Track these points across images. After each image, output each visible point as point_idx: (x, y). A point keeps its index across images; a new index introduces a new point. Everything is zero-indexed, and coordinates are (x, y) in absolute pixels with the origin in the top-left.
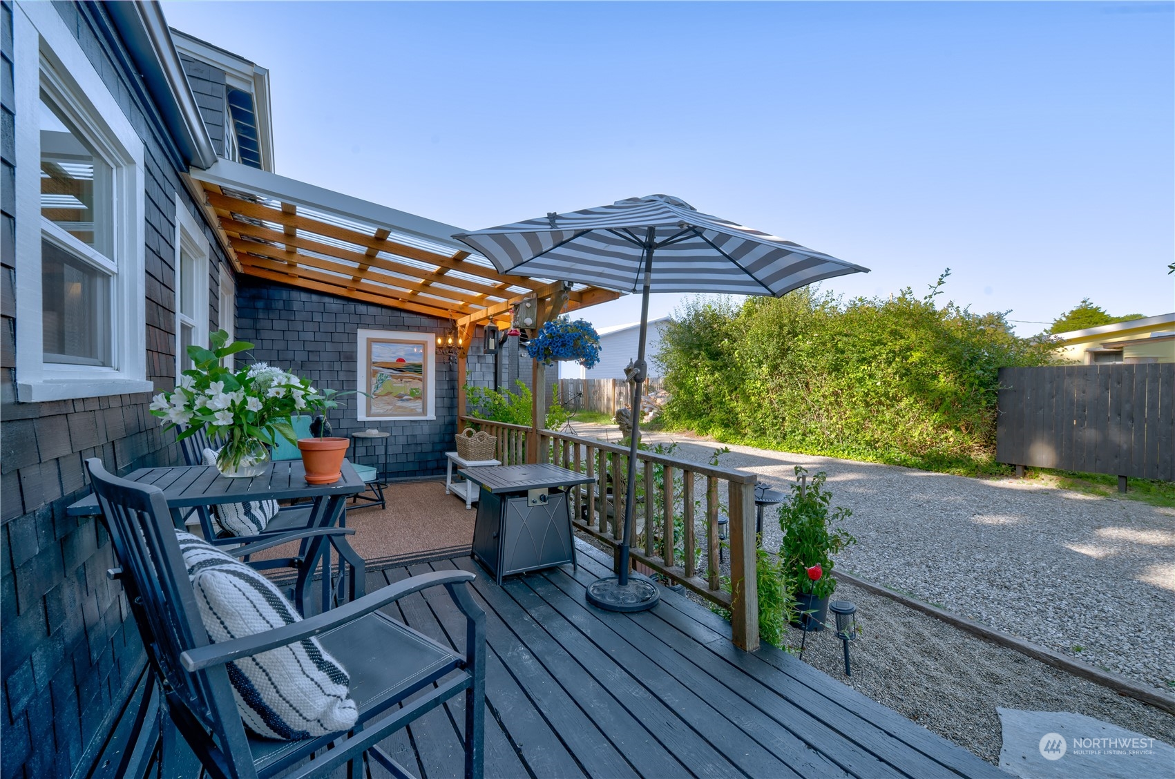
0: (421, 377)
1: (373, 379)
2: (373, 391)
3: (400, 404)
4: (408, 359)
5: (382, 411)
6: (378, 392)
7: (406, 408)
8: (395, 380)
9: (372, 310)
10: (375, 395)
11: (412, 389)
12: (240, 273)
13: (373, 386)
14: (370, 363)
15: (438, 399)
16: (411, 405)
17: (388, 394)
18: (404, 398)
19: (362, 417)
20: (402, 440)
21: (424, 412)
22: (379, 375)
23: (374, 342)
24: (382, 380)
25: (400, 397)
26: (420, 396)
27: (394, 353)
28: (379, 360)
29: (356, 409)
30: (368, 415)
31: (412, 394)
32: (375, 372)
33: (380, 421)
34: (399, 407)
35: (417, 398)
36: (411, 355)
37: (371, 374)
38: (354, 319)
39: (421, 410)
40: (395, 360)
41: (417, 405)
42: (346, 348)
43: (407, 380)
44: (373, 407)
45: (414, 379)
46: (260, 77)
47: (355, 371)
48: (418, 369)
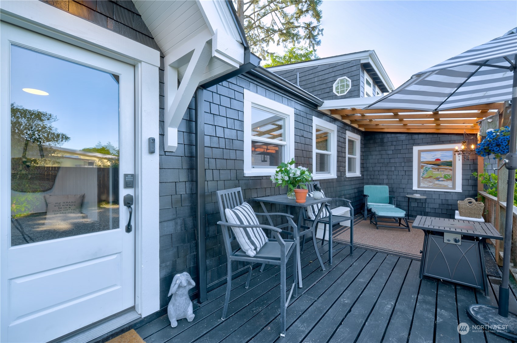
0: (452, 168)
1: (421, 170)
2: (421, 175)
3: (437, 182)
4: (442, 159)
5: (426, 186)
6: (424, 176)
7: (441, 185)
8: (434, 170)
9: (421, 136)
10: (422, 178)
11: (445, 175)
12: (364, 131)
13: (422, 173)
14: (419, 162)
15: (464, 181)
16: (445, 183)
17: (430, 177)
18: (440, 179)
19: (415, 188)
20: (439, 202)
21: (454, 187)
22: (424, 168)
23: (422, 152)
24: (427, 170)
25: (438, 179)
26: (452, 179)
27: (434, 156)
28: (425, 160)
29: (412, 184)
30: (419, 187)
31: (445, 177)
32: (423, 167)
33: (425, 191)
34: (437, 184)
35: (448, 180)
36: (446, 157)
37: (420, 167)
38: (411, 141)
39: (451, 186)
40: (434, 160)
41: (449, 184)
42: (407, 155)
43: (442, 170)
44: (421, 184)
45: (447, 169)
46: (372, 54)
47: (412, 166)
48: (449, 164)
